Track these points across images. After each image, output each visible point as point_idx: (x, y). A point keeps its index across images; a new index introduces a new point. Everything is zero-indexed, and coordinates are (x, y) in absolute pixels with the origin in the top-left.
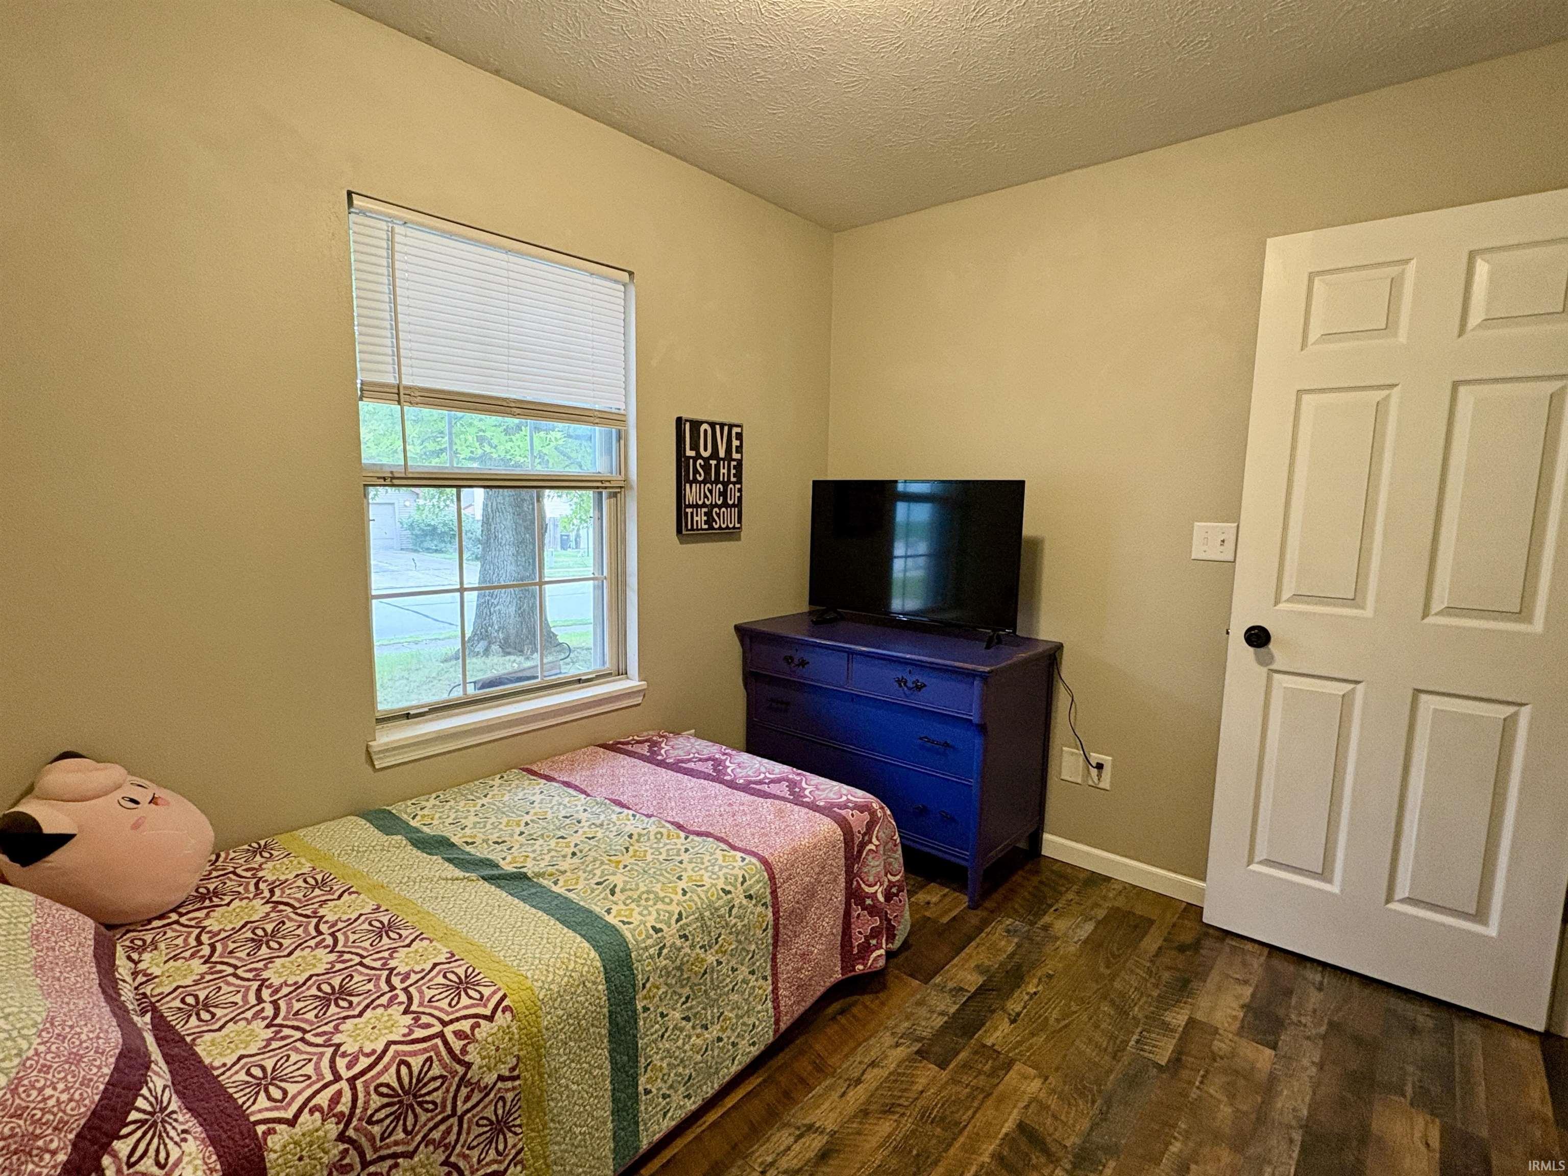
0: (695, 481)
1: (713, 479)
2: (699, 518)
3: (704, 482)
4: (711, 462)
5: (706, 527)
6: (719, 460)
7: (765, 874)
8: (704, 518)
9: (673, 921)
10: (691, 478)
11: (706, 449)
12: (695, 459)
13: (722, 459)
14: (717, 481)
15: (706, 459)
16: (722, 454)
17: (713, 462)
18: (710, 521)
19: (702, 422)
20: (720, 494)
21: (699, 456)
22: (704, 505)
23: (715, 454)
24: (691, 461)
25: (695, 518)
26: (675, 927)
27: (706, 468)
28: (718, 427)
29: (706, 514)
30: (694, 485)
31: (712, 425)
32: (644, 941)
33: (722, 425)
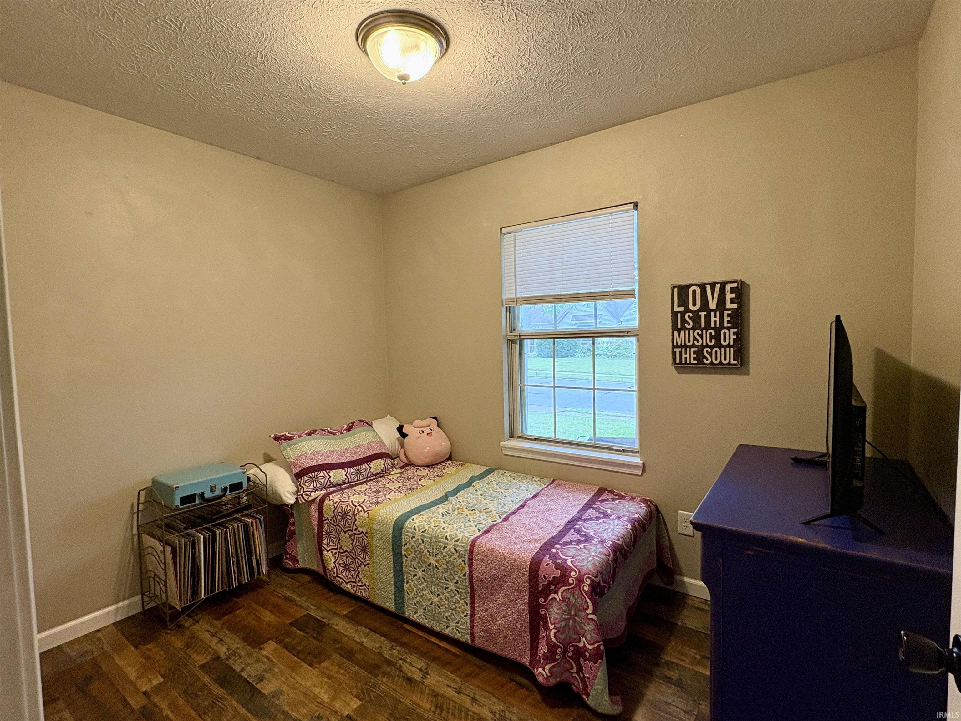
0: (683, 328)
1: (703, 326)
2: (688, 356)
3: (694, 329)
4: (700, 313)
5: (696, 362)
6: (709, 311)
7: (469, 547)
8: (693, 356)
9: (421, 531)
10: (679, 326)
11: (694, 304)
12: (683, 314)
13: (713, 310)
14: (708, 327)
15: (696, 313)
16: (713, 305)
17: (703, 314)
18: (700, 356)
19: (690, 286)
20: (712, 337)
21: (687, 310)
22: (693, 346)
23: (705, 305)
24: (679, 315)
25: (684, 356)
26: (420, 534)
27: (696, 318)
28: (708, 288)
29: (695, 352)
30: (682, 332)
31: (702, 287)
32: (409, 528)
33: (713, 285)
